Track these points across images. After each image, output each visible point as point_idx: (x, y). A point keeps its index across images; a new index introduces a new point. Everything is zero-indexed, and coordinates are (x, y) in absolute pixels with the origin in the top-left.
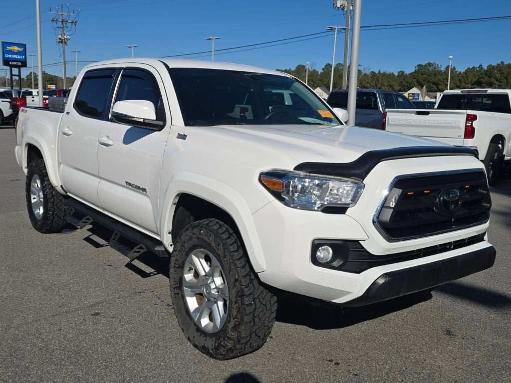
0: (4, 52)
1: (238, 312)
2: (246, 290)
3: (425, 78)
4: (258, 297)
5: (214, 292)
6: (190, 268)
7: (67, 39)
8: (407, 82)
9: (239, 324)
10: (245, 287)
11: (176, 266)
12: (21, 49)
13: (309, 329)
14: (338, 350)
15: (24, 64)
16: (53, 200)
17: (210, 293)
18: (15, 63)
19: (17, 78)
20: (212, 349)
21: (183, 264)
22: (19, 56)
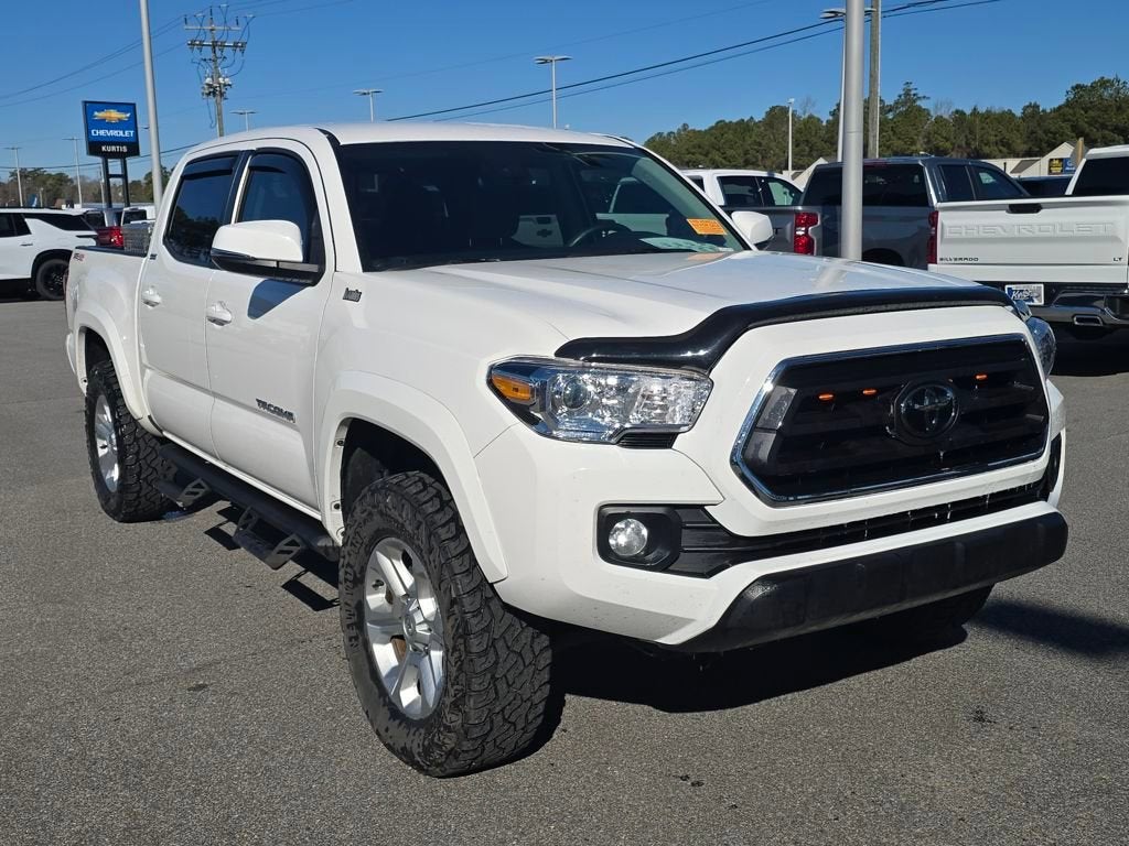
0: (90, 123)
1: (460, 669)
2: (474, 621)
3: (1093, 118)
4: (503, 637)
5: (421, 629)
6: (378, 581)
7: (225, 85)
8: (1046, 132)
9: (464, 696)
10: (474, 616)
11: (348, 577)
12: (125, 116)
13: (655, 712)
14: (708, 755)
15: (133, 149)
16: (136, 448)
17: (413, 633)
18: (113, 148)
19: (119, 181)
20: (419, 754)
21: (363, 570)
22: (121, 132)
